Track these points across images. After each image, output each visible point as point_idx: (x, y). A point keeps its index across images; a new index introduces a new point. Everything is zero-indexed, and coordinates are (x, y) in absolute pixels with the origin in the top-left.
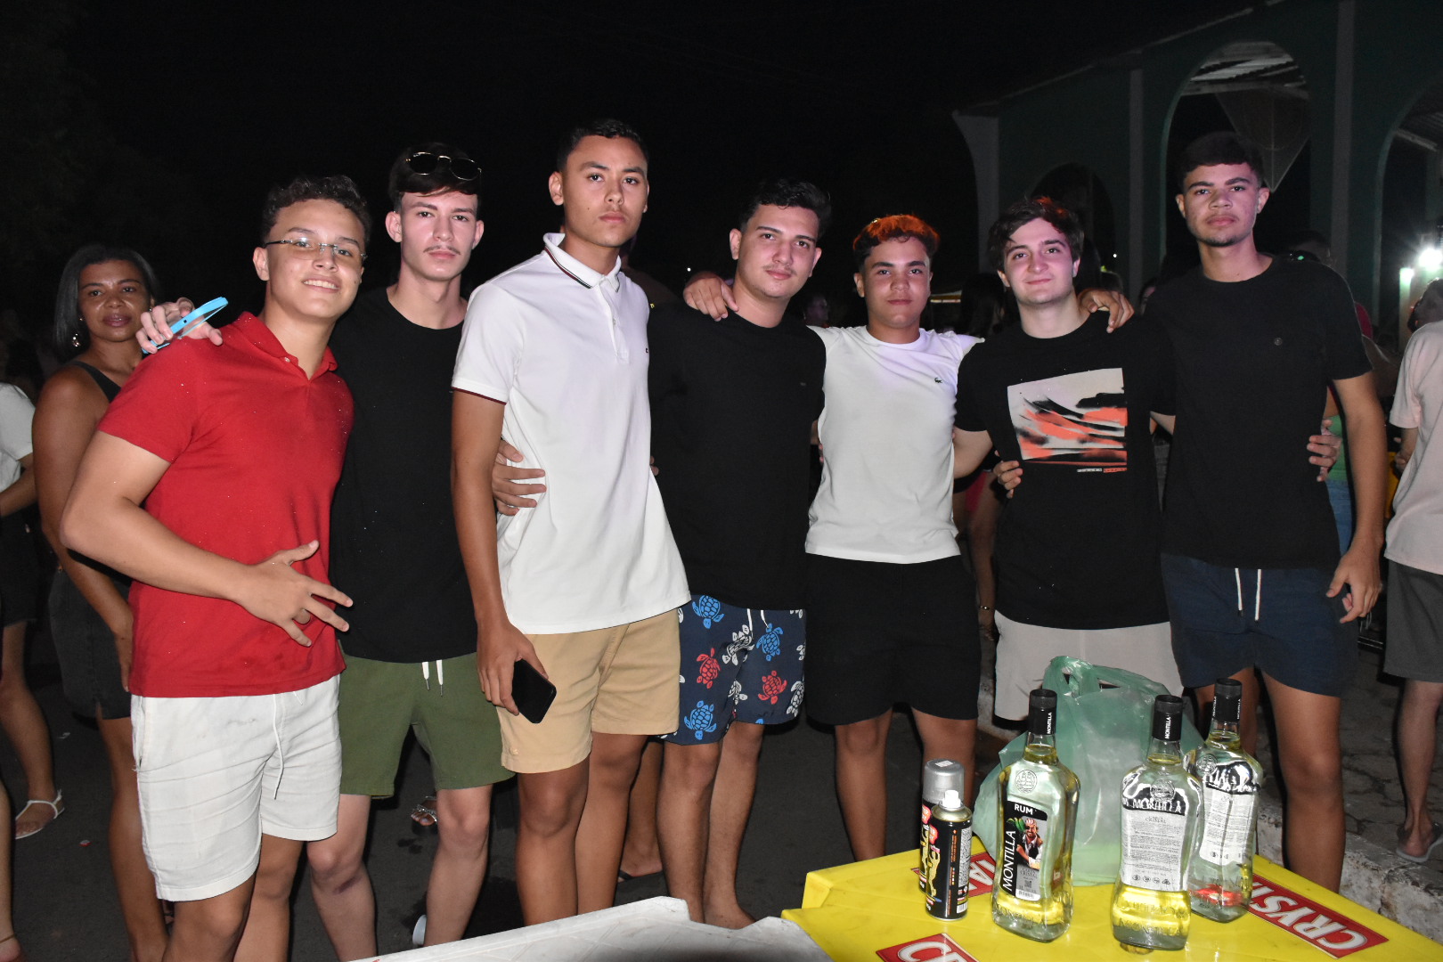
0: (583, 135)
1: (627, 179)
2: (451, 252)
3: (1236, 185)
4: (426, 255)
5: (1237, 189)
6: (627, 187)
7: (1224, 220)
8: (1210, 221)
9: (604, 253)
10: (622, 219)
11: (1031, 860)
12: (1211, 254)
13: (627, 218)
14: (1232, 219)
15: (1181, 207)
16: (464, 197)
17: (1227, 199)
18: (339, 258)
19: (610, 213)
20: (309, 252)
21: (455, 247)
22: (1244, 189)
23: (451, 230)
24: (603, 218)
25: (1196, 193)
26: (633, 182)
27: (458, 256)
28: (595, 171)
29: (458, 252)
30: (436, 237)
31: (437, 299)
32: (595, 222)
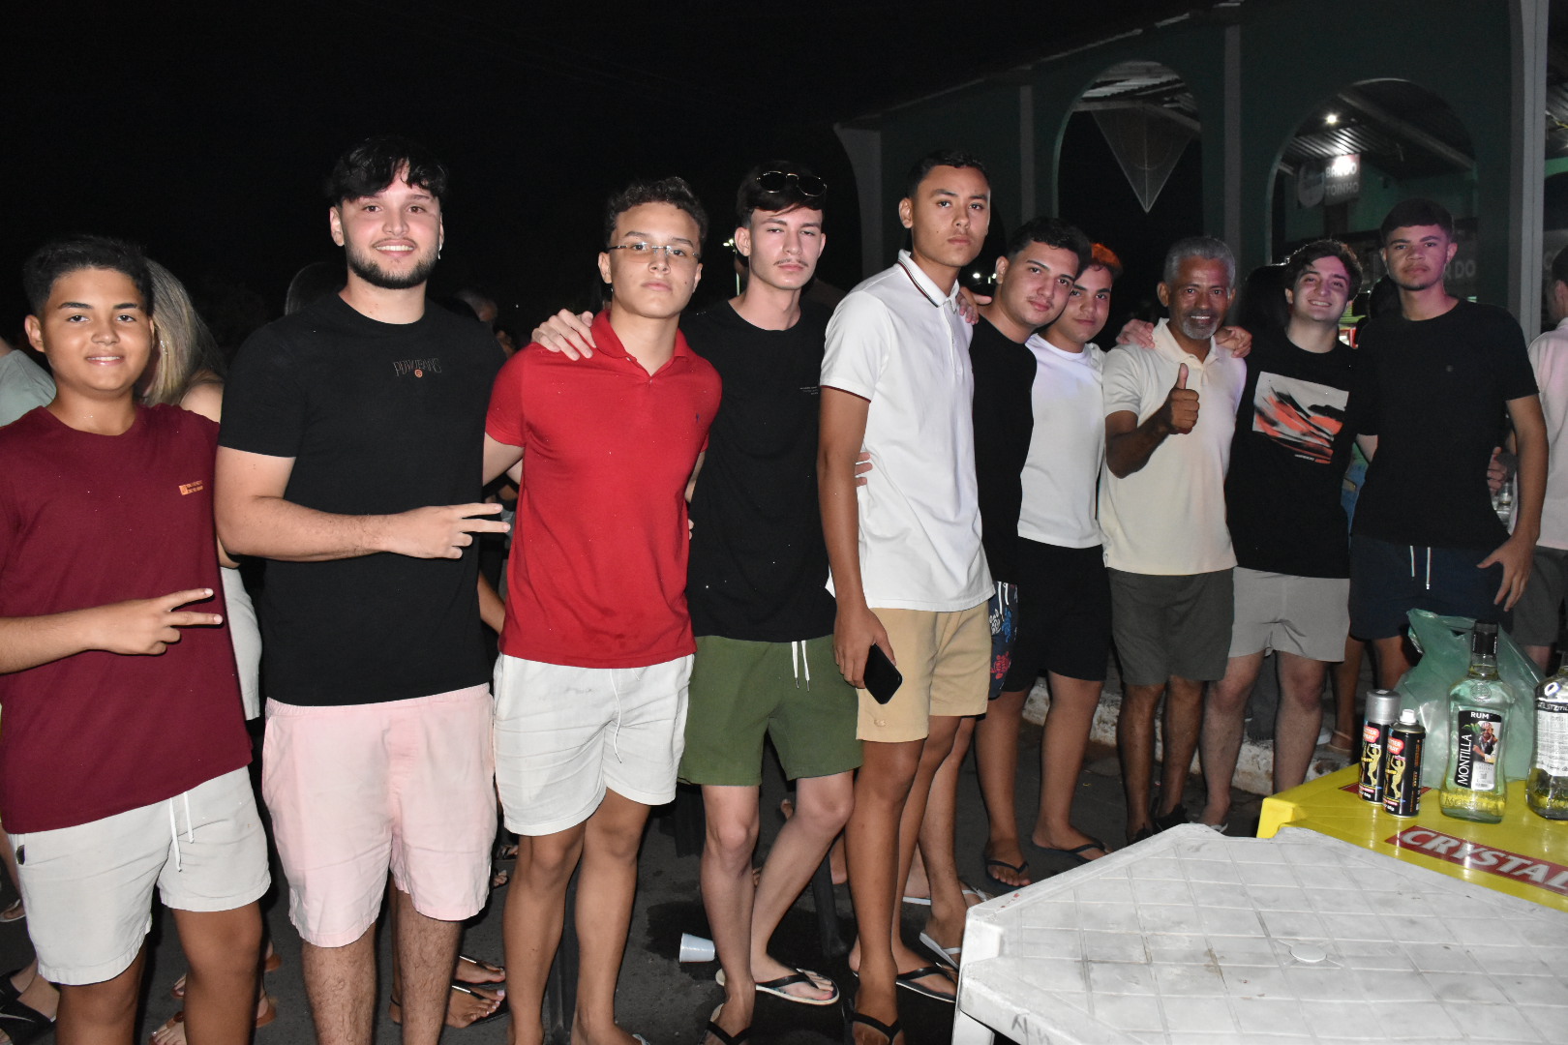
0: (933, 164)
1: (972, 206)
2: (800, 265)
3: (1429, 241)
4: (776, 268)
5: (1430, 245)
6: (972, 212)
7: (1418, 269)
8: (1406, 270)
9: (951, 272)
10: (967, 241)
11: (1487, 756)
12: (1406, 294)
13: (973, 241)
14: (1425, 269)
15: (1384, 258)
16: (811, 212)
17: (1421, 253)
18: (673, 259)
19: (958, 236)
20: (645, 254)
21: (802, 260)
22: (1435, 245)
23: (800, 243)
24: (950, 241)
25: (1396, 248)
26: (978, 208)
27: (806, 268)
28: (943, 197)
29: (806, 265)
30: (786, 250)
31: (785, 308)
32: (943, 245)
